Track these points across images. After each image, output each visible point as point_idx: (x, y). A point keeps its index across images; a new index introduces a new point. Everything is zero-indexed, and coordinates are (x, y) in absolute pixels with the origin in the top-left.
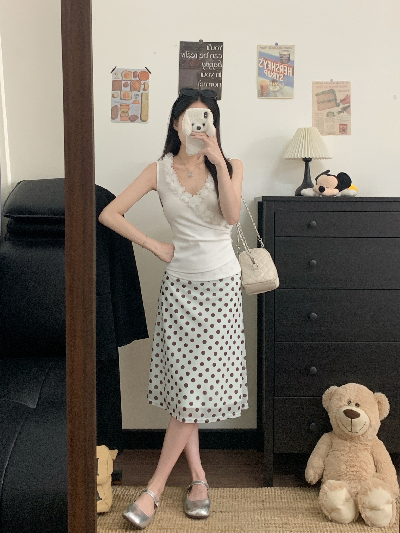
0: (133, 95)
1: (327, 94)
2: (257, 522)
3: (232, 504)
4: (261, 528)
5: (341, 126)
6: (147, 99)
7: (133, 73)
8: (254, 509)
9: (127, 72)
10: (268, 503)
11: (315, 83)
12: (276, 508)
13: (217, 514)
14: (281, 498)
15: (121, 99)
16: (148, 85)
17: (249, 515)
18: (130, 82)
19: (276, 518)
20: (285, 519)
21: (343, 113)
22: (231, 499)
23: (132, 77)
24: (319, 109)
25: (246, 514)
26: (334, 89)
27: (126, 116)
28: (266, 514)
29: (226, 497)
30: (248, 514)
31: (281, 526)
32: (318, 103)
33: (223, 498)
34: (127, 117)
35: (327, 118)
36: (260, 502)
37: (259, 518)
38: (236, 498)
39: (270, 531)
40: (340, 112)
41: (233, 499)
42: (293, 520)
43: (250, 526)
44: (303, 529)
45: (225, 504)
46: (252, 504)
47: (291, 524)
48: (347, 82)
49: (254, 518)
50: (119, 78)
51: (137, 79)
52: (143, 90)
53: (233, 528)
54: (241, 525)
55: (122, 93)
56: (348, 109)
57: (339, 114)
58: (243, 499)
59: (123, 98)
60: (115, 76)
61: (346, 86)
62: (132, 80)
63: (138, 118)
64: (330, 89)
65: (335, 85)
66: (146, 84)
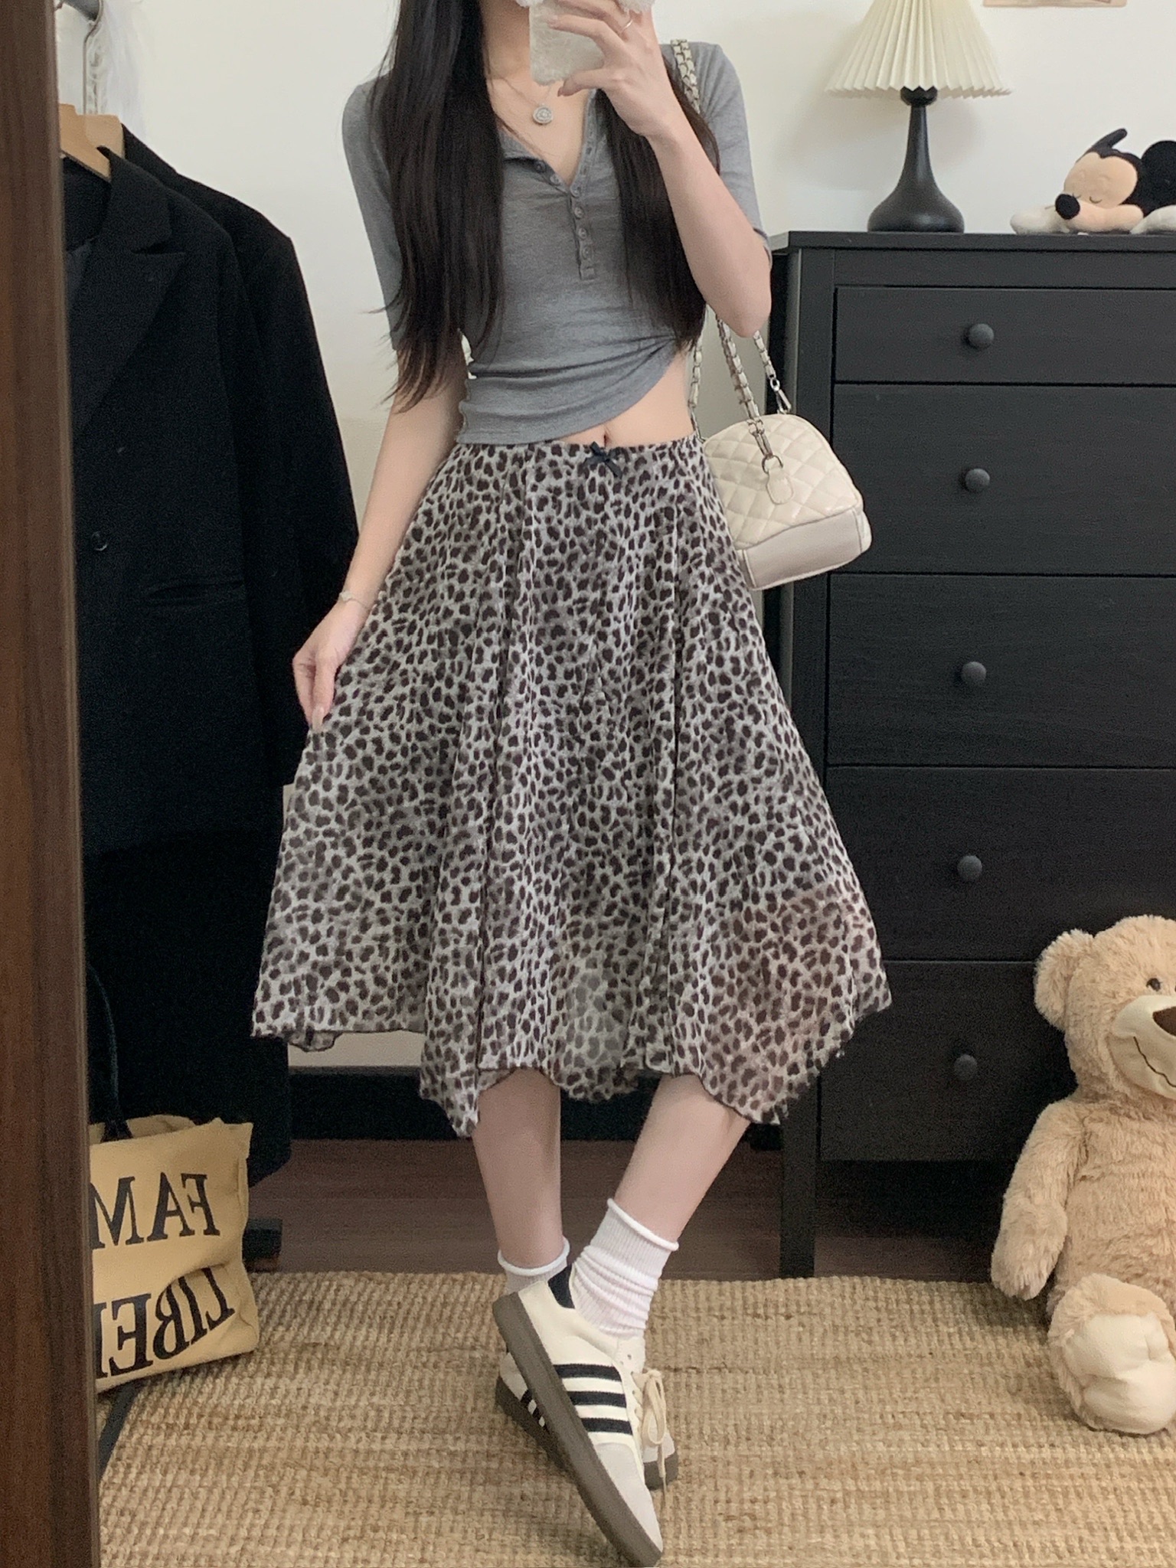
2: (853, 1406)
3: (756, 1342)
4: (868, 1429)
8: (836, 1358)
10: (888, 1338)
12: (920, 1357)
13: (706, 1377)
14: (935, 1320)
17: (822, 1381)
19: (921, 1394)
20: (954, 1398)
22: (749, 1319)
25: (809, 1379)
28: (884, 1380)
29: (733, 1310)
30: (816, 1376)
31: (943, 1422)
33: (723, 1318)
36: (857, 1335)
37: (861, 1394)
38: (767, 1318)
39: (901, 1440)
41: (759, 1321)
42: (984, 1402)
43: (829, 1423)
44: (1024, 1436)
45: (729, 1338)
46: (829, 1342)
47: (979, 1417)
49: (842, 1392)
53: (767, 1431)
54: (795, 1417)
58: (794, 1321)
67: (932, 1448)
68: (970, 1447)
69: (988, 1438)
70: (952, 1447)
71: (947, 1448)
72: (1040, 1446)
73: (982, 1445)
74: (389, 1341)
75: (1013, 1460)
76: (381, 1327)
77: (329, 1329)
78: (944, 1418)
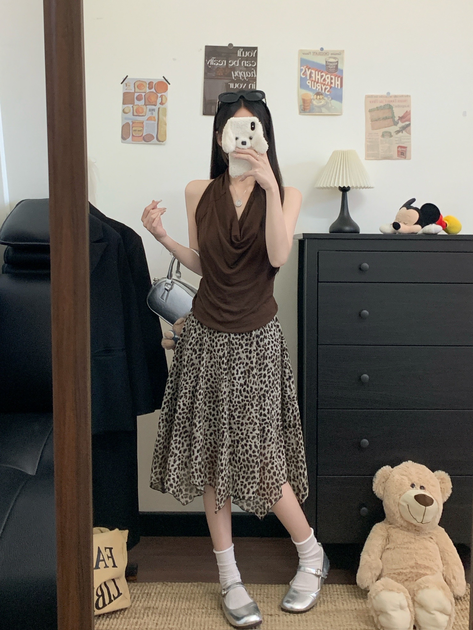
0: (148, 110)
1: (382, 110)
5: (400, 148)
6: (165, 115)
7: (148, 83)
11: (367, 97)
15: (133, 115)
16: (166, 99)
18: (145, 96)
21: (402, 132)
23: (147, 89)
24: (373, 128)
26: (392, 104)
27: (140, 135)
32: (372, 121)
35: (382, 139)
40: (398, 132)
48: (407, 96)
50: (131, 90)
51: (153, 90)
52: (160, 104)
56: (408, 129)
57: (397, 134)
59: (135, 114)
60: (126, 88)
61: (405, 101)
62: (147, 92)
63: (153, 137)
64: (386, 103)
65: (392, 99)
66: (163, 96)
74: (174, 606)
76: (171, 601)
77: (154, 602)
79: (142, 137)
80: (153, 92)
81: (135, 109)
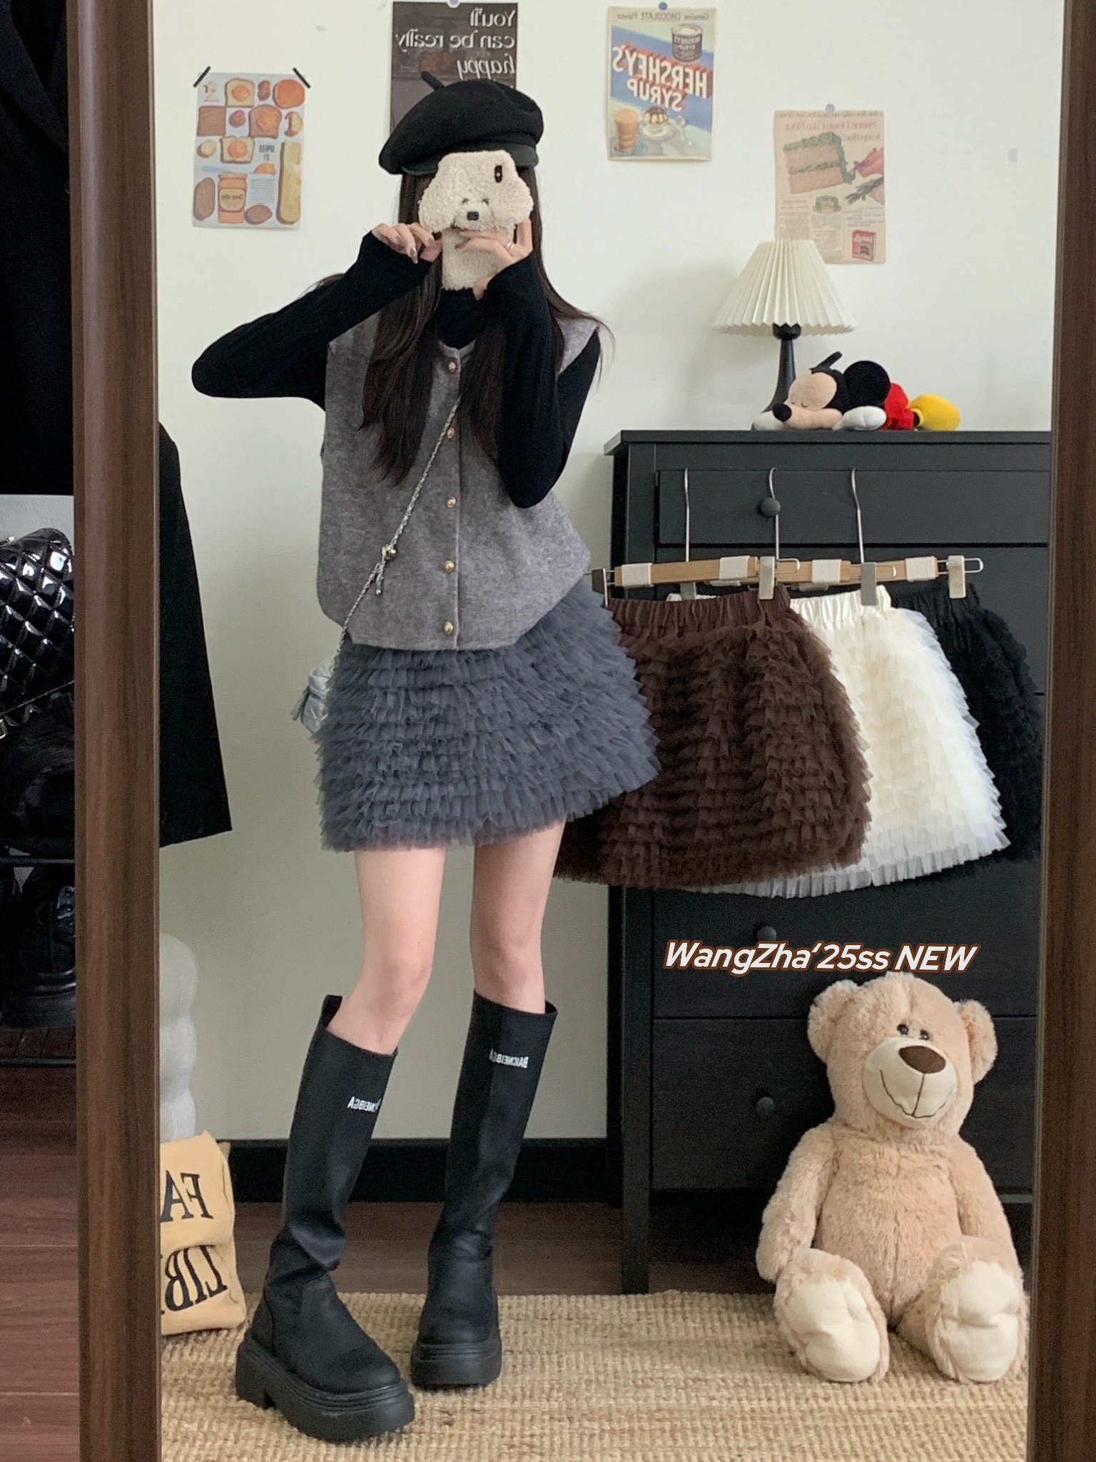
0: (257, 148)
1: (816, 145)
2: (612, 1375)
4: (623, 1390)
5: (857, 236)
6: (298, 162)
7: (257, 85)
9: (241, 83)
11: (780, 115)
15: (222, 160)
16: (301, 121)
18: (250, 114)
21: (864, 199)
23: (256, 97)
24: (794, 190)
26: (838, 132)
27: (238, 208)
31: (682, 1384)
32: (791, 172)
34: (239, 211)
35: (817, 214)
39: (648, 1396)
40: (853, 198)
44: (748, 1392)
47: (712, 1381)
48: (876, 113)
50: (218, 101)
51: (270, 101)
52: (286, 133)
54: (569, 1382)
55: (227, 143)
56: (877, 191)
57: (850, 202)
59: (227, 157)
60: (206, 95)
61: (869, 125)
62: (255, 106)
63: (269, 213)
64: (826, 131)
65: (841, 120)
66: (294, 116)
67: (673, 1402)
68: (704, 1402)
69: (718, 1395)
70: (688, 1402)
71: (684, 1401)
72: (760, 1399)
73: (714, 1399)
75: (737, 1409)
78: (684, 1382)
79: (242, 213)
80: (268, 106)
81: (226, 145)
